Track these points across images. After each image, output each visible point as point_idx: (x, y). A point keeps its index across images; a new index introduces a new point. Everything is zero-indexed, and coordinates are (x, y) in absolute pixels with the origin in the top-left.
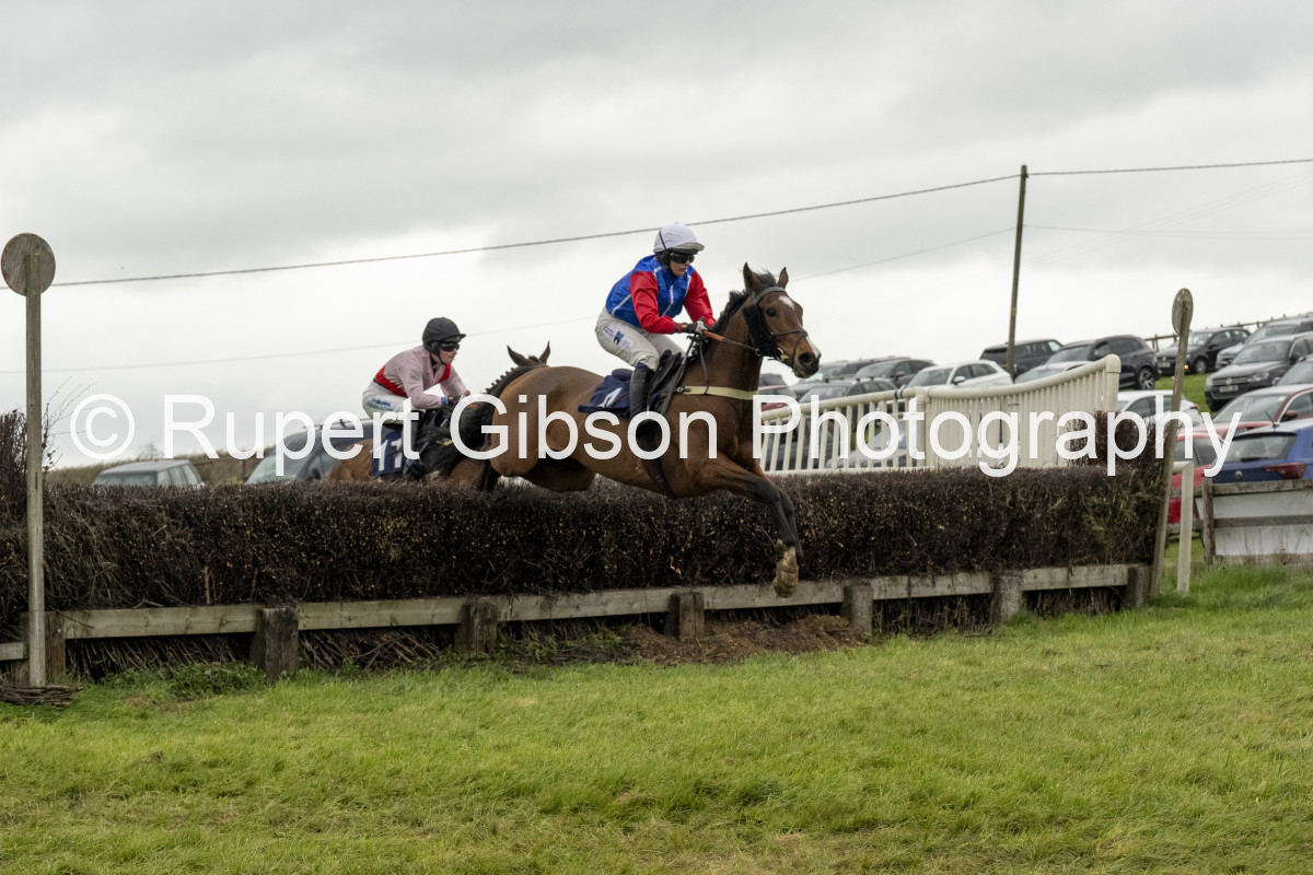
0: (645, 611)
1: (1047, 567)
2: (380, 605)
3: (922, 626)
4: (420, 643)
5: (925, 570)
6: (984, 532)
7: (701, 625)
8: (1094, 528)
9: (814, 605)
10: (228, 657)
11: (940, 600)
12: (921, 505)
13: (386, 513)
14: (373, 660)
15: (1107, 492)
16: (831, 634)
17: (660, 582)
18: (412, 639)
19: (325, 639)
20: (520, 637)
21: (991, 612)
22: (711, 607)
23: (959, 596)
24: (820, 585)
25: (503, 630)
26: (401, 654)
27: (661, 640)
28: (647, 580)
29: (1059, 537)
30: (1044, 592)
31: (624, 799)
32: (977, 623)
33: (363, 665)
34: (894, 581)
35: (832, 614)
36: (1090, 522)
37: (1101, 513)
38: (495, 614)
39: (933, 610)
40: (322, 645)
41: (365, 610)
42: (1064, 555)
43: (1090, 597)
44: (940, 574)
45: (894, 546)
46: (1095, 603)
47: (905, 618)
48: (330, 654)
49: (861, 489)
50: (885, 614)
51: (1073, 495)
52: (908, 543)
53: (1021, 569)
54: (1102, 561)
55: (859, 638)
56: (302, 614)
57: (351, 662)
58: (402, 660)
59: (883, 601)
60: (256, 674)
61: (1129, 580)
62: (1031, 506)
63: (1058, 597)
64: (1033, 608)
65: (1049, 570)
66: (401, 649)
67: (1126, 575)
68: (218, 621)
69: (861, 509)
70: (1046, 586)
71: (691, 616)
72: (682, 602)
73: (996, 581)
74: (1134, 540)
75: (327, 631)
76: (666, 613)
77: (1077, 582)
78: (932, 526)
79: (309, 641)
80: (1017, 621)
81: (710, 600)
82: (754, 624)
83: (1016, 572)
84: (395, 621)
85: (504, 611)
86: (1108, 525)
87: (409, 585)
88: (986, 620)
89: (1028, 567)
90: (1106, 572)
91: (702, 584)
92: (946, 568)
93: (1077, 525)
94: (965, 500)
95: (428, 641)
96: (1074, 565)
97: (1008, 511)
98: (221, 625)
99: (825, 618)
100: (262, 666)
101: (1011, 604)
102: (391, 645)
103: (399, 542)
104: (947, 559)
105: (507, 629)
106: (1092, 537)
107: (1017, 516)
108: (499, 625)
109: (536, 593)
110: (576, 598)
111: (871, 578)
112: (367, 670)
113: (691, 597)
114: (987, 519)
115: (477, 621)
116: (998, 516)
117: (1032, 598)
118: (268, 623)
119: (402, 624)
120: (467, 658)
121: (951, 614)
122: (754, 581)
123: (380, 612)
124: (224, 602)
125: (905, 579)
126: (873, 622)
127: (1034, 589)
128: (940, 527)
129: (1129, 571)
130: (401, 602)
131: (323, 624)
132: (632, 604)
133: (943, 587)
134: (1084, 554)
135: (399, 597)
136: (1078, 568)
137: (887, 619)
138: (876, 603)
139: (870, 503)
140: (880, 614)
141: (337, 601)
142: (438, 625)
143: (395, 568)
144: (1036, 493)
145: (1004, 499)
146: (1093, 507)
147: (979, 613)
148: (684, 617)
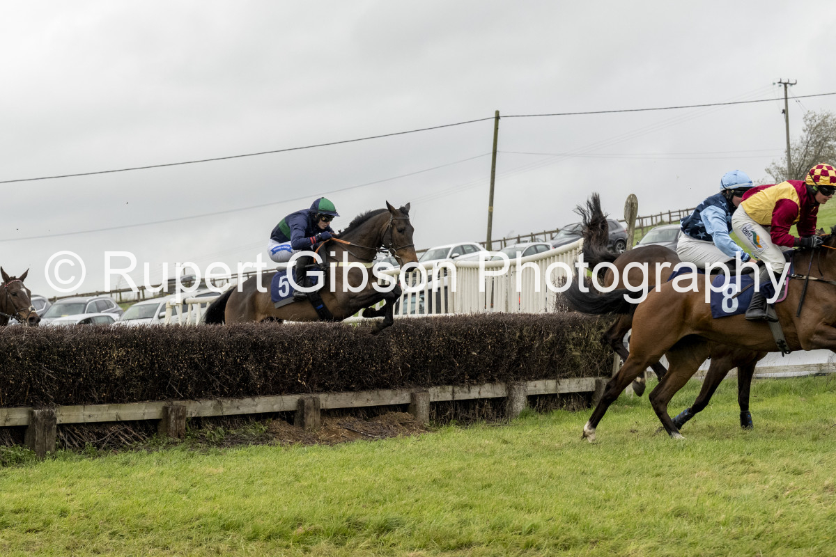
0: (282, 410)
1: (543, 379)
2: (109, 407)
3: (462, 419)
4: (135, 432)
5: (463, 382)
6: (501, 357)
7: (318, 419)
8: (574, 353)
9: (392, 405)
10: (10, 442)
11: (474, 401)
12: (461, 339)
13: (112, 346)
14: (105, 444)
15: (582, 329)
16: (403, 424)
17: (291, 390)
18: (130, 430)
19: (73, 430)
20: (200, 428)
21: (507, 410)
22: (324, 407)
23: (486, 399)
24: (395, 392)
25: (189, 423)
26: (123, 439)
27: (293, 429)
28: (284, 389)
29: (551, 359)
30: (541, 396)
31: (300, 530)
32: (497, 417)
33: (99, 447)
34: (444, 389)
35: (404, 411)
36: (570, 349)
37: (578, 344)
38: (185, 412)
39: (469, 409)
40: (71, 434)
41: (100, 410)
42: (554, 372)
43: (570, 398)
44: (473, 384)
45: (443, 366)
46: (574, 404)
47: (450, 414)
48: (76, 440)
49: (421, 328)
50: (437, 411)
51: (559, 332)
52: (452, 364)
53: (526, 381)
54: (579, 375)
55: (422, 427)
56: (58, 414)
57: (91, 445)
58: (124, 443)
59: (436, 402)
60: (30, 454)
61: (596, 388)
62: (533, 339)
63: (550, 399)
64: (534, 406)
65: (544, 381)
66: (123, 436)
67: (594, 384)
68: (4, 418)
69: (423, 342)
70: (542, 392)
71: (312, 413)
72: (306, 404)
73: (509, 389)
74: (599, 362)
75: (75, 424)
76: (296, 411)
77: (562, 389)
78: (469, 353)
79: (62, 432)
80: (524, 415)
81: (324, 403)
82: (352, 418)
83: (522, 383)
84: (119, 418)
85: (190, 410)
86: (582, 351)
87: (128, 394)
88: (503, 415)
89: (530, 379)
90: (581, 382)
91: (318, 392)
92: (477, 381)
93: (562, 351)
94: (490, 335)
95: (140, 431)
96: (560, 378)
97: (518, 342)
98: (6, 420)
99: (399, 414)
100: (32, 447)
101: (520, 404)
102: (116, 434)
103: (121, 365)
104: (478, 374)
105: (192, 423)
106: (573, 358)
107: (524, 345)
108: (187, 419)
109: (211, 399)
110: (237, 402)
111: (429, 387)
112: (101, 450)
113: (311, 400)
114: (504, 348)
115: (173, 417)
116: (511, 345)
117: (533, 400)
118: (37, 419)
119: (124, 419)
120: (166, 442)
121: (480, 411)
122: (351, 390)
123: (109, 412)
124: (8, 406)
125: (450, 388)
126: (430, 417)
127: (535, 394)
128: (474, 353)
129: (596, 381)
130: (123, 405)
131: (73, 420)
132: (273, 405)
133: (475, 393)
134: (567, 371)
135: (121, 402)
136: (563, 380)
137: (439, 414)
138: (432, 404)
139: (428, 338)
140: (434, 411)
141: (81, 404)
142: (148, 420)
143: (118, 383)
144: (535, 330)
145: (515, 334)
146: (573, 339)
147: (498, 410)
148: (307, 414)
